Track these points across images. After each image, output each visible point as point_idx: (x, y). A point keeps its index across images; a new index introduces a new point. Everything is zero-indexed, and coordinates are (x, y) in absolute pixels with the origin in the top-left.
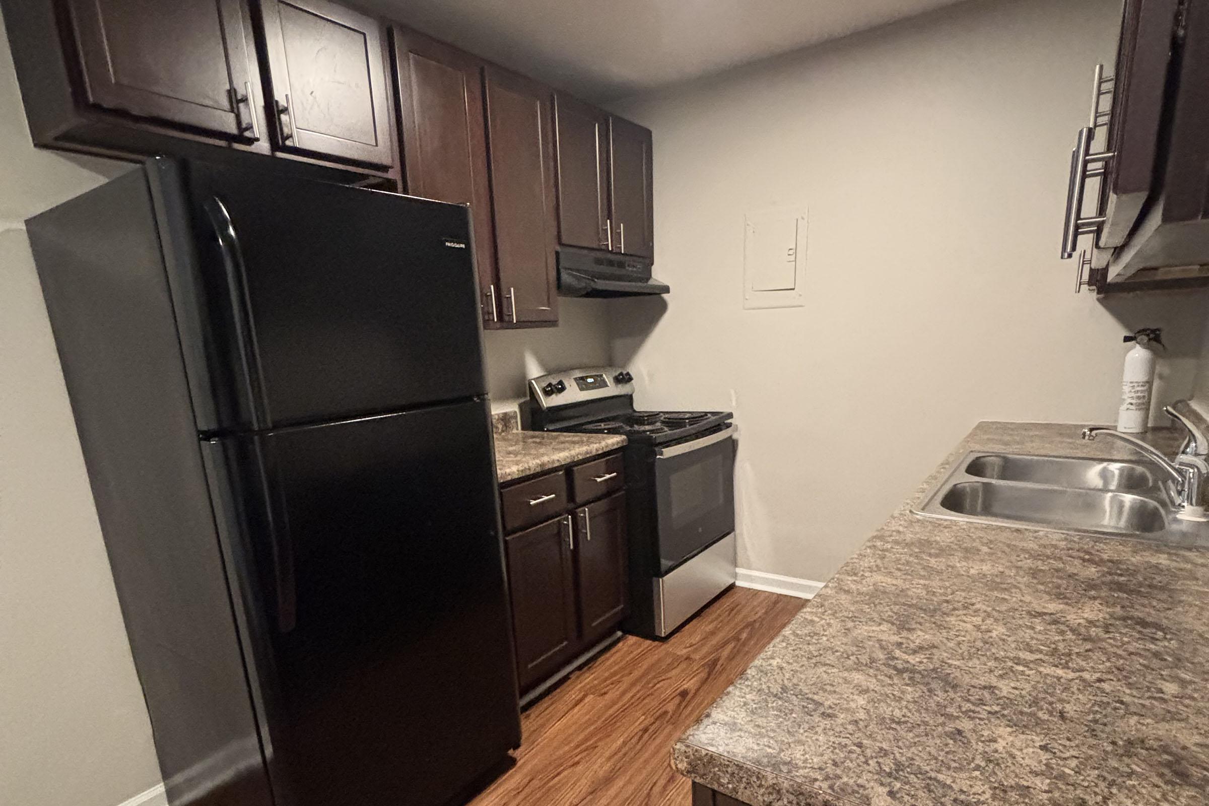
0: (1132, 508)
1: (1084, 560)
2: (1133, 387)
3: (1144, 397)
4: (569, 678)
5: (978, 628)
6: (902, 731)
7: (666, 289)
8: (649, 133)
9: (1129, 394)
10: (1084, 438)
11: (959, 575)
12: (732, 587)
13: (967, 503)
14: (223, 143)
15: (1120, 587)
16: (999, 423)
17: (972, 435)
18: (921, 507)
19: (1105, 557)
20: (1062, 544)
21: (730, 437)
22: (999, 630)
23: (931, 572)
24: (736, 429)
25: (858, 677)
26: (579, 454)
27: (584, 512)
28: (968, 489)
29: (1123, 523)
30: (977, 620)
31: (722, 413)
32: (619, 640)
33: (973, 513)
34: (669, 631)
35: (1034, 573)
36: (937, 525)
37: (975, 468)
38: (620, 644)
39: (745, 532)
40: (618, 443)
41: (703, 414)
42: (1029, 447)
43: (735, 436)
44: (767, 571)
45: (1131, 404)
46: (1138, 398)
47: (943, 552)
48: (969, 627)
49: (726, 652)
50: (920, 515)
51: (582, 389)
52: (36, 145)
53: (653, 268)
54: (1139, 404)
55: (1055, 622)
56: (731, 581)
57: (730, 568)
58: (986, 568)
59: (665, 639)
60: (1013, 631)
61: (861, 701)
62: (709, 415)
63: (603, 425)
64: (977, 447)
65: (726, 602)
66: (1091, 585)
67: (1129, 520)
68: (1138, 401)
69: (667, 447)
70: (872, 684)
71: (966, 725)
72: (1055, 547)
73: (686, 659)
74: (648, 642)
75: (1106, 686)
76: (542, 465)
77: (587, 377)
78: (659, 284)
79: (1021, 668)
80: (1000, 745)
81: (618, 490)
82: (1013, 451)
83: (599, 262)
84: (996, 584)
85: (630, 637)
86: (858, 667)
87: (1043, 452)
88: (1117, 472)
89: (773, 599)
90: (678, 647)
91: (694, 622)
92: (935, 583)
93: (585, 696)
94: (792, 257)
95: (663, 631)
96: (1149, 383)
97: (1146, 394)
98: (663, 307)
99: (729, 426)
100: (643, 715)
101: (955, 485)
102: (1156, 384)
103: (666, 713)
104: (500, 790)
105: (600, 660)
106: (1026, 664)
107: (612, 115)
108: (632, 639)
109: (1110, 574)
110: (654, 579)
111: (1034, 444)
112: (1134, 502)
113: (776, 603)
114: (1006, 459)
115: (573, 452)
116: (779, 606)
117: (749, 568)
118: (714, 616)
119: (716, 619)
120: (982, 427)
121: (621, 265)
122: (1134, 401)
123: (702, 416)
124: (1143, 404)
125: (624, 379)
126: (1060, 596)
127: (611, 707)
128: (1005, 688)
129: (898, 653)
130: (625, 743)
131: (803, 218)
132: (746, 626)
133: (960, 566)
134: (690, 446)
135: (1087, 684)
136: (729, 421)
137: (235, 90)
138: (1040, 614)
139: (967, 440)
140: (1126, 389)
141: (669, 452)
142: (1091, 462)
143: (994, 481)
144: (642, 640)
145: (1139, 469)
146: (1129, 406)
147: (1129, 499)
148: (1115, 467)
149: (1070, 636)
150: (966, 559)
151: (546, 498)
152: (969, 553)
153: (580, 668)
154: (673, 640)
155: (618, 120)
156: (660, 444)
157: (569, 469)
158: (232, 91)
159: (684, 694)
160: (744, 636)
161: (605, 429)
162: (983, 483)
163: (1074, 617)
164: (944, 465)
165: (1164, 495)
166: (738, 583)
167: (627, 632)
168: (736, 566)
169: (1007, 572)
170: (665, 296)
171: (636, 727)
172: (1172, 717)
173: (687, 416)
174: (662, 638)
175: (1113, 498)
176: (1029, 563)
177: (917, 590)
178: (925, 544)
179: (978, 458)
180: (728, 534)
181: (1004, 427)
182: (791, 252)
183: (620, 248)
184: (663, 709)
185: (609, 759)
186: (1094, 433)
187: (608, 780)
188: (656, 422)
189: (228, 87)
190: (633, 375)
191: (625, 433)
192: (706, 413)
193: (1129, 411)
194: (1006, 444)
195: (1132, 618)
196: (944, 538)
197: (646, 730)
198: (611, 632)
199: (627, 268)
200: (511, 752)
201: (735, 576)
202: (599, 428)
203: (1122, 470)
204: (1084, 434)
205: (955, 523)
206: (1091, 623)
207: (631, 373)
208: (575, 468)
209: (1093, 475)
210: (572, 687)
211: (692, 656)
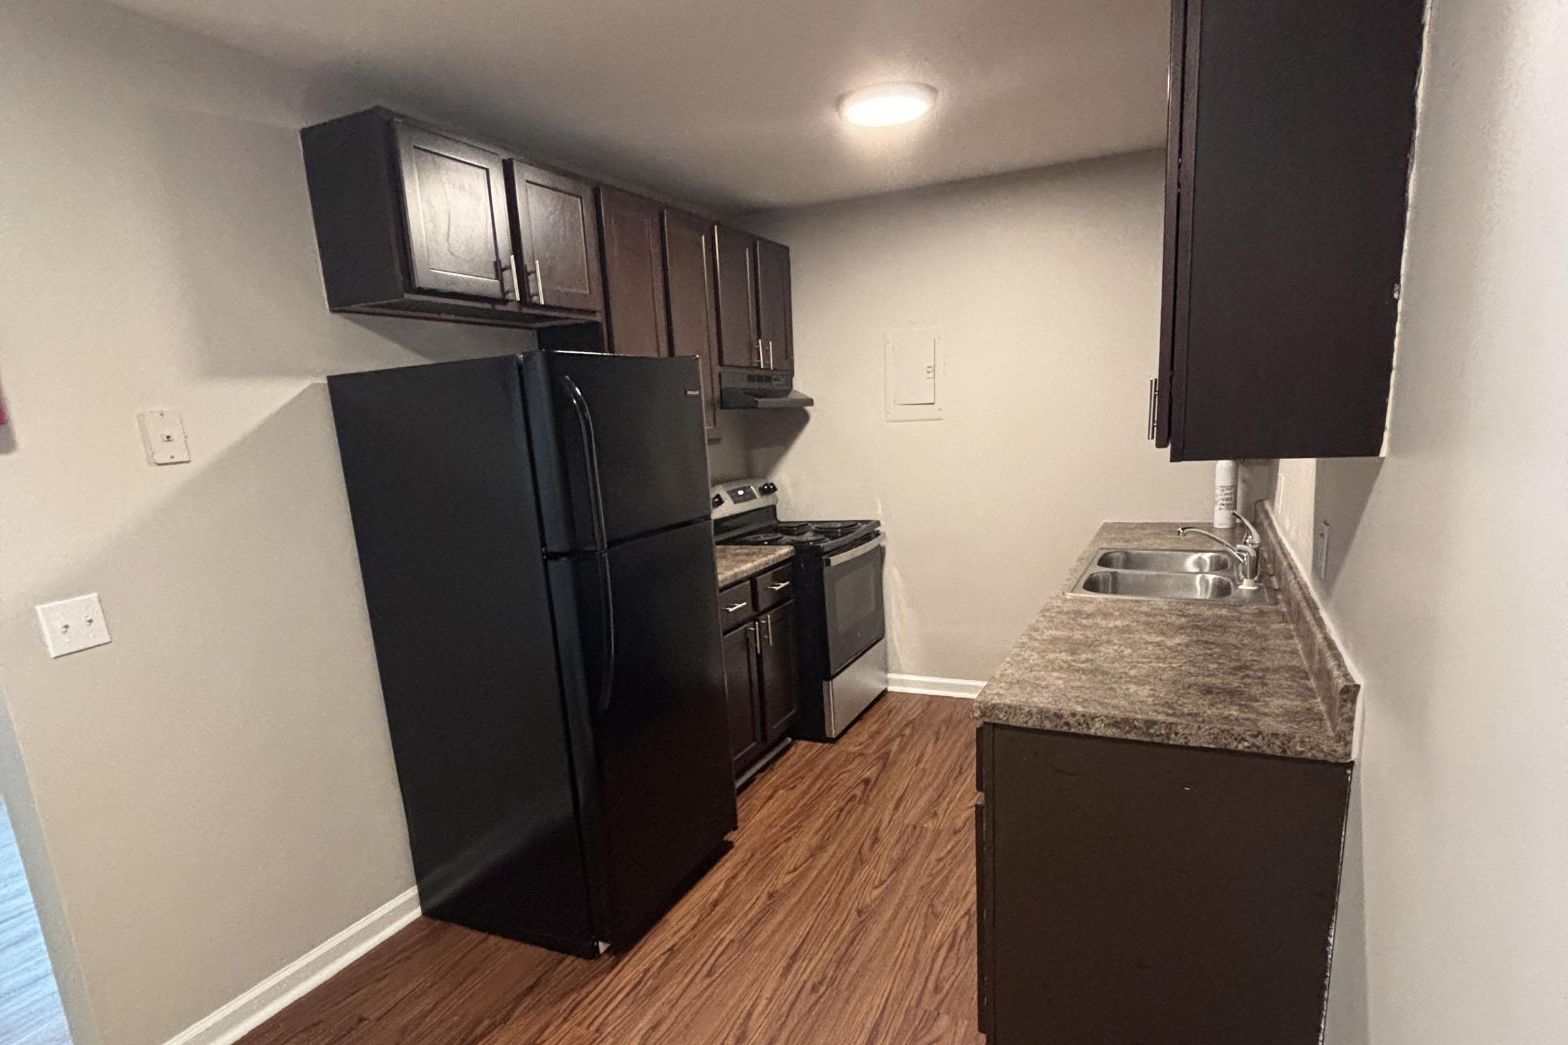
0: (1214, 584)
1: (1178, 615)
2: (1223, 490)
3: (1231, 499)
4: (754, 780)
5: (1116, 651)
6: (1083, 690)
7: (810, 402)
8: (787, 249)
9: (1220, 496)
10: (1179, 534)
11: (1101, 627)
12: (885, 693)
13: (1102, 587)
14: (487, 306)
15: (1198, 627)
16: (1121, 523)
17: (1099, 535)
18: (1070, 590)
19: (1191, 613)
20: (1165, 608)
21: (879, 546)
22: (1128, 651)
23: (1084, 627)
24: (885, 536)
25: (1055, 674)
26: (760, 565)
27: (767, 620)
28: (1101, 578)
29: (1208, 596)
30: (1116, 648)
31: (870, 521)
32: (789, 747)
33: (1105, 592)
34: (839, 731)
35: (1148, 624)
36: (1083, 601)
37: (1105, 561)
38: (793, 749)
39: (895, 638)
40: (788, 553)
41: (852, 523)
42: (1145, 543)
43: (883, 543)
44: (920, 674)
45: (1223, 505)
46: (1227, 499)
47: (1089, 616)
48: (1111, 651)
49: (895, 747)
50: (1069, 595)
51: (735, 502)
52: (333, 311)
53: (794, 379)
54: (1228, 505)
55: (1158, 646)
56: (883, 687)
57: (882, 674)
58: (1118, 623)
59: (834, 741)
60: (1135, 651)
61: (1060, 682)
62: (860, 524)
63: (762, 538)
64: (1105, 545)
65: (884, 706)
66: (1181, 627)
67: (1212, 593)
68: (1228, 502)
69: (835, 554)
70: (1064, 676)
71: (1115, 686)
72: (1162, 609)
73: (860, 754)
74: (820, 744)
75: (1183, 668)
76: (735, 575)
77: (738, 489)
78: (803, 397)
79: (1140, 665)
80: (1131, 690)
81: (788, 599)
82: (1133, 547)
83: (751, 378)
84: (1126, 630)
85: (801, 742)
86: (1054, 670)
87: (1156, 546)
88: (1208, 561)
89: (926, 701)
90: (850, 745)
91: (857, 725)
92: (1089, 633)
93: (775, 792)
94: (931, 375)
95: (834, 732)
96: (1234, 487)
97: (1233, 496)
98: (805, 418)
99: (877, 534)
100: (835, 799)
101: (1092, 575)
102: (1240, 486)
103: (854, 796)
104: (728, 865)
105: (778, 763)
106: (1143, 663)
107: (761, 239)
108: (803, 744)
109: (1192, 621)
110: (825, 683)
111: (1149, 541)
112: (1214, 579)
113: (929, 704)
114: (1127, 554)
115: (755, 563)
116: (934, 706)
117: (900, 671)
118: (874, 719)
119: (877, 721)
120: (1106, 527)
121: (769, 379)
122: (1224, 502)
123: (852, 526)
124: (1231, 504)
125: (769, 490)
126: (1163, 633)
127: (802, 798)
128: (1133, 672)
129: (1073, 664)
130: (826, 822)
131: (939, 338)
132: (907, 725)
133: (1104, 623)
134: (852, 555)
135: (1173, 668)
136: (878, 529)
137: (500, 261)
138: (1150, 643)
139: (1095, 541)
140: (1218, 492)
141: (836, 560)
142: (1188, 553)
143: (1119, 571)
144: (812, 743)
145: (1224, 556)
146: (1221, 506)
147: (1211, 578)
148: (1206, 557)
149: (1166, 650)
150: (1105, 619)
151: (739, 606)
152: (1106, 616)
153: (762, 770)
154: (842, 740)
155: (765, 242)
156: (827, 553)
157: (752, 578)
158: (498, 263)
159: (866, 782)
160: (907, 732)
161: (766, 541)
162: (1111, 573)
163: (1170, 643)
164: (1081, 559)
165: (1235, 574)
166: (890, 689)
167: (797, 737)
168: (886, 671)
169: (1132, 624)
170: (808, 408)
171: (832, 809)
172: (1213, 675)
173: (839, 525)
174: (832, 738)
175: (1201, 578)
176: (1143, 618)
177: (1078, 635)
178: (1078, 613)
179: (1106, 554)
180: (878, 640)
181: (1123, 527)
182: (930, 370)
183: (770, 364)
184: (851, 794)
185: (817, 832)
186: (1186, 530)
187: (821, 848)
188: (805, 532)
189: (495, 260)
190: (777, 487)
191: (788, 544)
192: (857, 521)
193: (1222, 511)
194: (1128, 541)
195: (1201, 641)
196: (1089, 608)
197: (841, 810)
198: (781, 739)
199: (773, 382)
200: (726, 838)
201: (887, 681)
202: (758, 539)
203: (1211, 558)
204: (1179, 532)
205: (1095, 599)
206: (1179, 644)
207: (775, 483)
208: (758, 578)
209: (1190, 563)
210: (758, 787)
211: (865, 752)
